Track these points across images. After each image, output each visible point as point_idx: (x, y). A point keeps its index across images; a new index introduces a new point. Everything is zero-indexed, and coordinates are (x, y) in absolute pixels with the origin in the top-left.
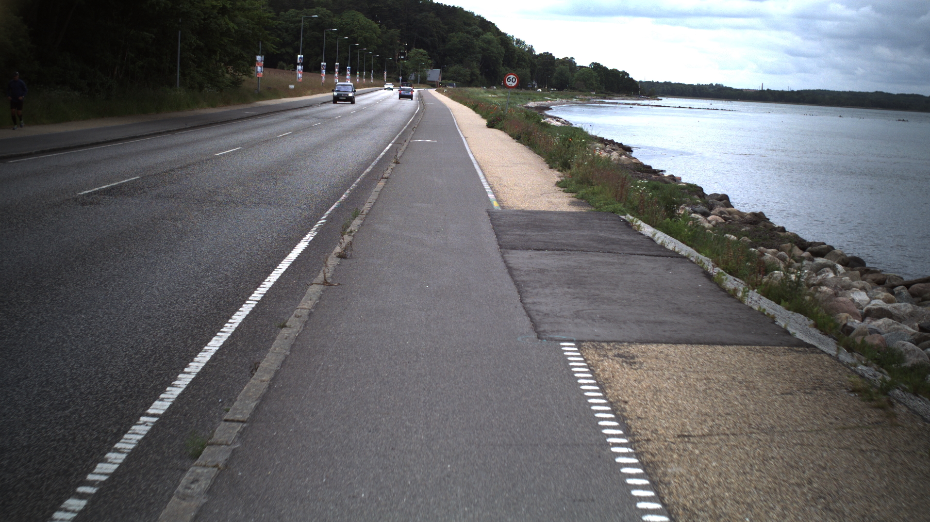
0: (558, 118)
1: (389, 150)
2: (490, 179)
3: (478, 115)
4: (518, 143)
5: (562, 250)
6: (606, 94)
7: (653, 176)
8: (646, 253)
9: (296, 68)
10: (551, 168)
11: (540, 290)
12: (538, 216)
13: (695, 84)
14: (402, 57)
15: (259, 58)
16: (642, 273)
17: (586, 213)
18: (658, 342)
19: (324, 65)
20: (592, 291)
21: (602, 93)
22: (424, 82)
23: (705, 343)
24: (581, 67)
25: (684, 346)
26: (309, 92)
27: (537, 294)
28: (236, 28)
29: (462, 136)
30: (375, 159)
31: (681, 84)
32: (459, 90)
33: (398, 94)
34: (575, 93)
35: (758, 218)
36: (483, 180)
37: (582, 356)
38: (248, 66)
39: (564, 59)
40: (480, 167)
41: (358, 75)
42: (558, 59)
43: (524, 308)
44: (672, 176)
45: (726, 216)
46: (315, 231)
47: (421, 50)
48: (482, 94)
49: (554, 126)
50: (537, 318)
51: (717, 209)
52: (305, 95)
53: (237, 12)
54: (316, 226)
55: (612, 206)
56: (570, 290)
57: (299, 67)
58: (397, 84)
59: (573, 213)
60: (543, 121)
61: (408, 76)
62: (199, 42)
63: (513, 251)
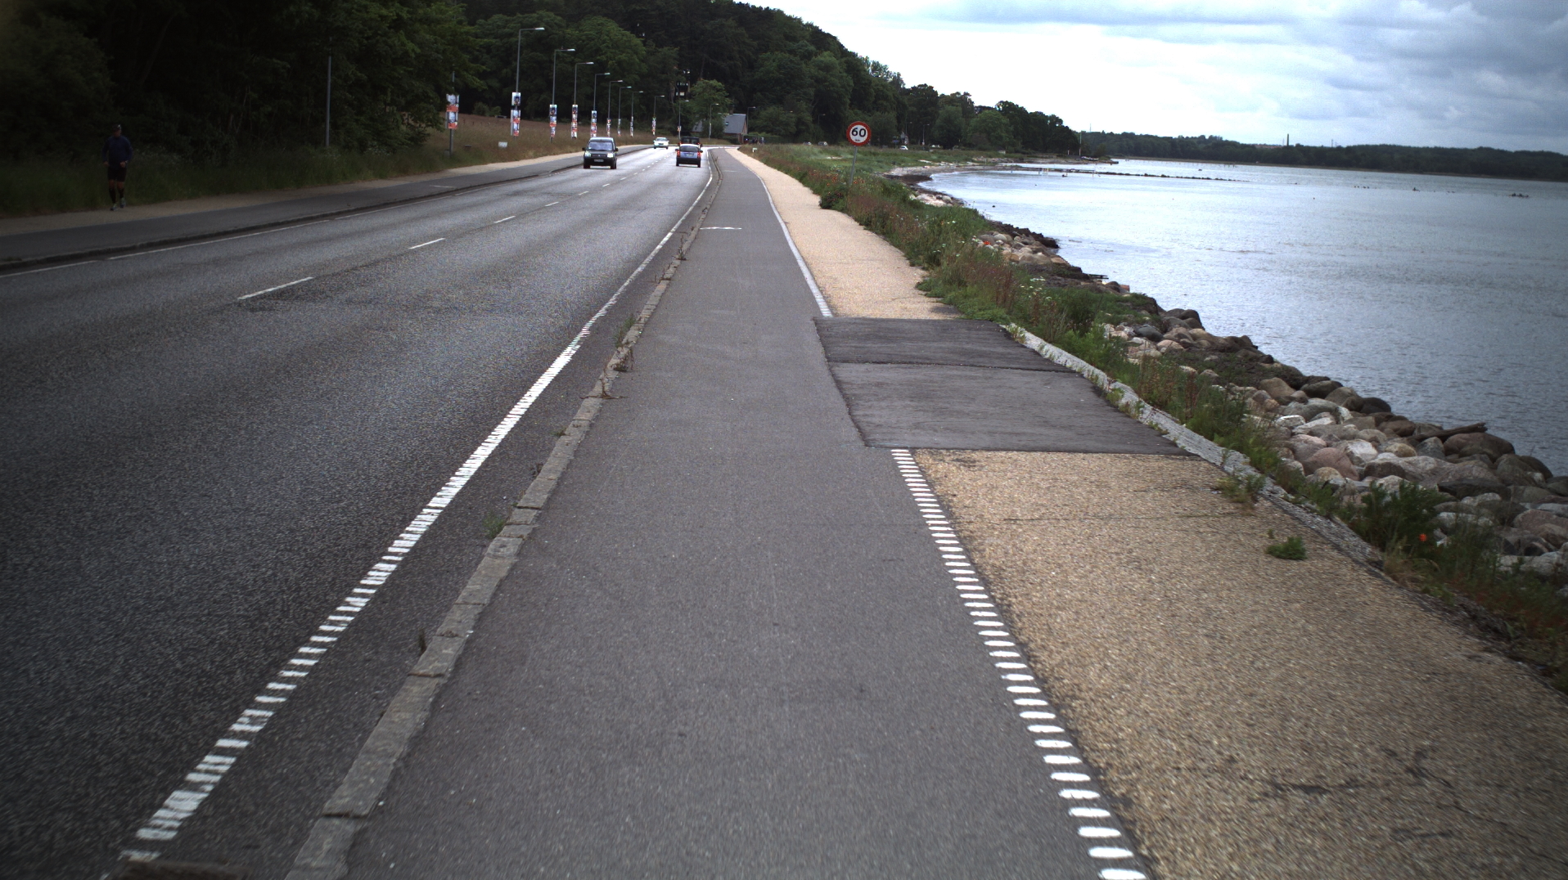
0: (940, 193)
1: (668, 241)
2: (819, 281)
3: (806, 189)
4: (867, 231)
5: (910, 363)
6: (1024, 153)
7: (1083, 283)
8: (1022, 366)
9: (509, 115)
10: (912, 265)
11: (875, 403)
12: (884, 325)
13: (1175, 135)
14: (682, 94)
15: (451, 98)
16: (1011, 387)
17: (951, 321)
18: (1007, 450)
19: (553, 109)
20: (940, 404)
21: (1017, 152)
22: (719, 135)
23: (1065, 451)
24: (982, 108)
25: (1039, 454)
26: (531, 153)
27: (870, 407)
28: (418, 51)
29: (780, 221)
30: (649, 254)
31: (1152, 136)
32: (778, 149)
33: (675, 156)
34: (972, 152)
35: (1241, 345)
36: (810, 282)
37: (914, 460)
38: (435, 111)
39: (953, 95)
40: (806, 264)
41: (609, 125)
42: (943, 95)
43: (853, 420)
44: (1115, 283)
45: (1186, 340)
46: (578, 344)
47: (714, 82)
48: (815, 154)
49: (931, 206)
50: (867, 429)
51: (1174, 330)
52: (524, 158)
53: (418, 25)
54: (578, 338)
55: (989, 312)
56: (913, 404)
57: (515, 113)
58: (673, 138)
59: (935, 321)
60: (912, 197)
61: (693, 125)
62: (359, 74)
63: (845, 364)
